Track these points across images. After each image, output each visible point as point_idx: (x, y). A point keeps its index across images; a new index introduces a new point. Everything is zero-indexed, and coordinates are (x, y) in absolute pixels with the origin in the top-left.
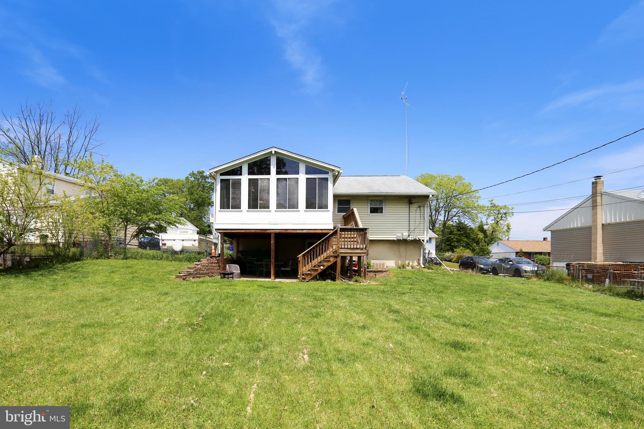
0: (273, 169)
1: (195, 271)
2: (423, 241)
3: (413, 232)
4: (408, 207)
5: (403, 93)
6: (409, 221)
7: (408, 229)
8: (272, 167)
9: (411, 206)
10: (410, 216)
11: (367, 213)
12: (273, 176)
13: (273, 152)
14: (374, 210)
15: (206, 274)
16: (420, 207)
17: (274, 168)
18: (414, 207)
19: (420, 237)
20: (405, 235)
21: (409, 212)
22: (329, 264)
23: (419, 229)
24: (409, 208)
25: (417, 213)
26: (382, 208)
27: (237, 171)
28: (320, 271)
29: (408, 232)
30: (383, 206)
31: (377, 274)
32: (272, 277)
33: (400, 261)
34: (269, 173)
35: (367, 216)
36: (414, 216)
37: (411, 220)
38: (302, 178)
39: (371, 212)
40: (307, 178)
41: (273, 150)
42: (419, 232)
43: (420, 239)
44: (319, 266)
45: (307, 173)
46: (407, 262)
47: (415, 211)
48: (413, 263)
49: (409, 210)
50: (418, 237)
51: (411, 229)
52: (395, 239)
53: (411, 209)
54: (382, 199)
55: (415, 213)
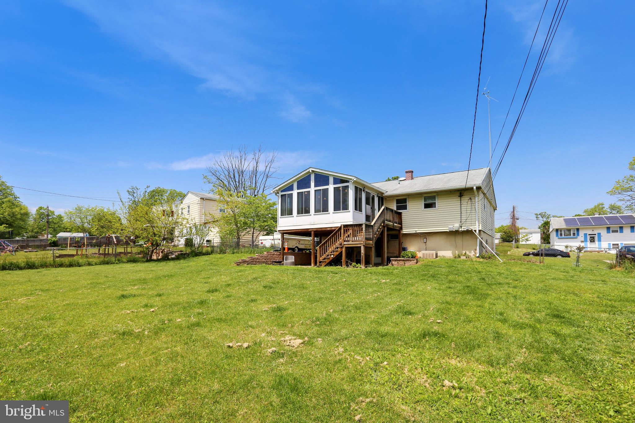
0: (312, 184)
1: (251, 260)
2: (475, 231)
3: (465, 223)
4: (459, 199)
5: (485, 89)
6: (461, 213)
7: (460, 221)
8: (311, 182)
9: (462, 199)
10: (462, 208)
11: (421, 209)
12: (312, 189)
13: (311, 171)
14: (427, 206)
15: (264, 262)
16: (470, 199)
17: (313, 182)
18: (465, 199)
19: (473, 227)
20: (455, 226)
21: (461, 205)
22: (337, 253)
23: (470, 220)
24: (461, 200)
25: (468, 205)
26: (435, 203)
27: (291, 188)
28: (331, 259)
29: (460, 223)
30: (436, 202)
31: (406, 262)
32: (312, 265)
33: (457, 252)
34: (309, 187)
35: (421, 211)
36: (466, 208)
37: (462, 212)
38: (331, 188)
39: (425, 208)
40: (334, 188)
41: (310, 170)
42: (470, 223)
43: (472, 230)
44: (331, 255)
45: (334, 183)
46: (464, 252)
47: (467, 203)
48: (470, 252)
49: (461, 203)
50: (471, 227)
51: (462, 221)
52: (448, 231)
53: (462, 201)
54: (435, 195)
55: (466, 205)
